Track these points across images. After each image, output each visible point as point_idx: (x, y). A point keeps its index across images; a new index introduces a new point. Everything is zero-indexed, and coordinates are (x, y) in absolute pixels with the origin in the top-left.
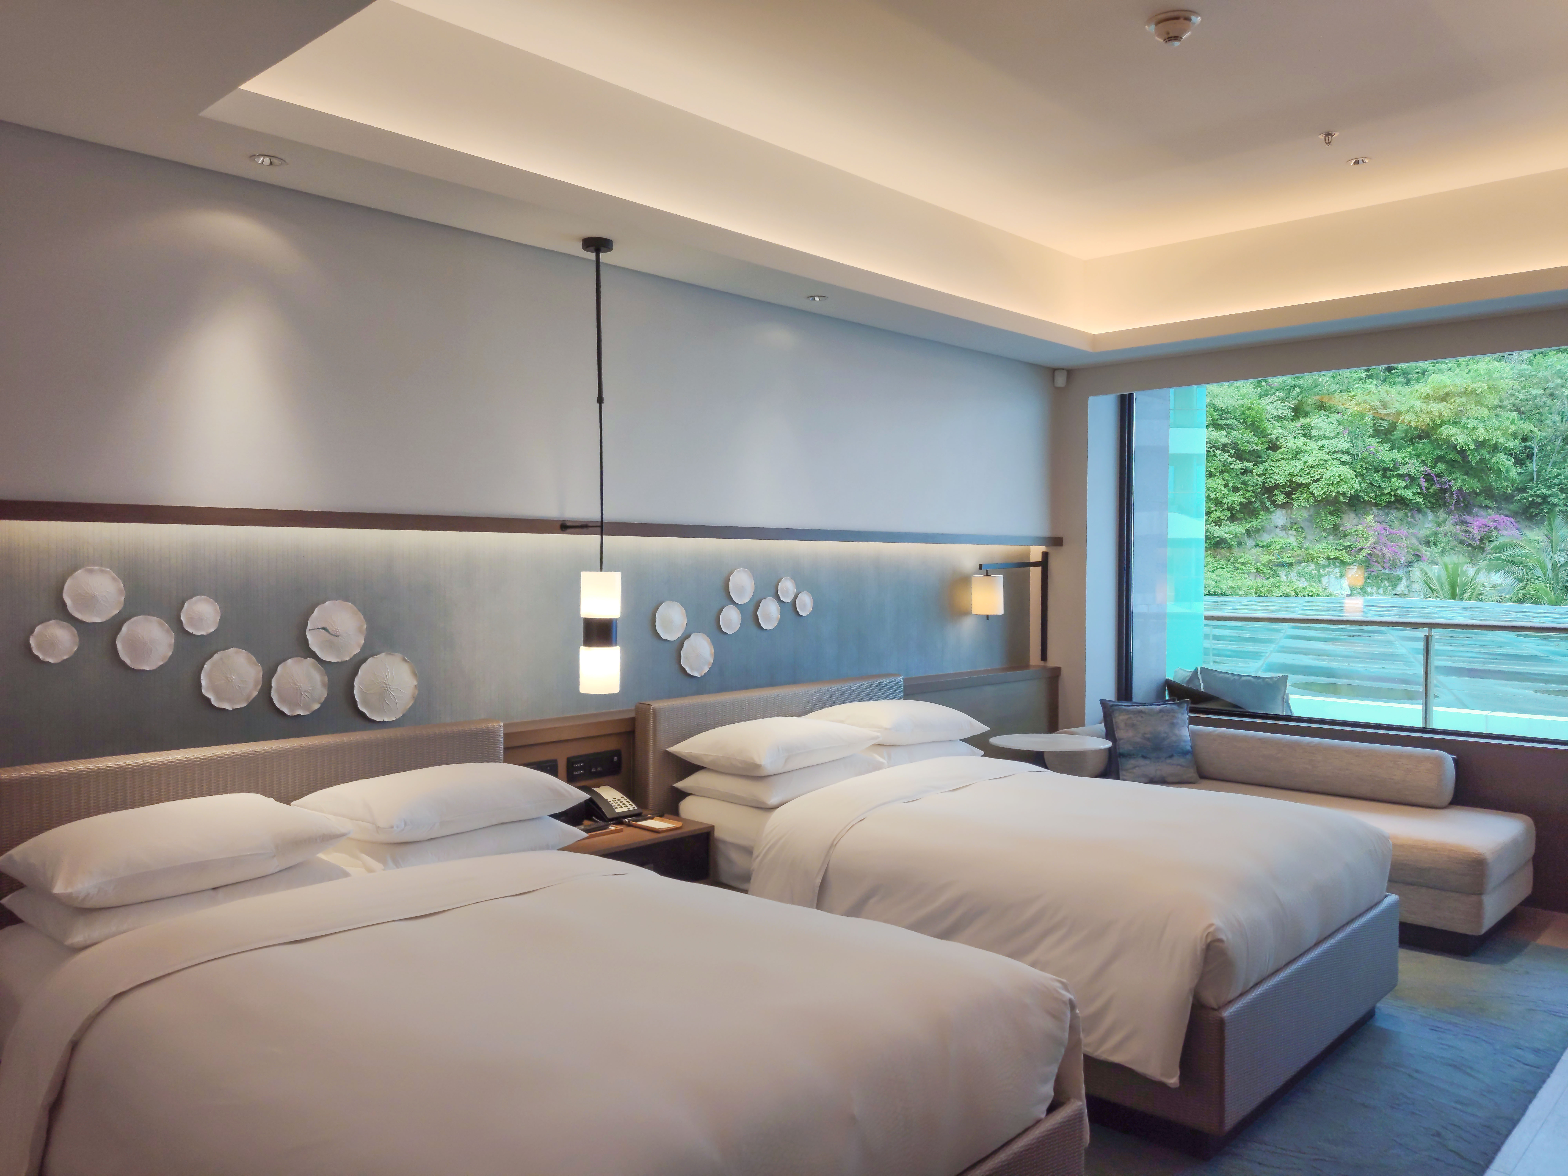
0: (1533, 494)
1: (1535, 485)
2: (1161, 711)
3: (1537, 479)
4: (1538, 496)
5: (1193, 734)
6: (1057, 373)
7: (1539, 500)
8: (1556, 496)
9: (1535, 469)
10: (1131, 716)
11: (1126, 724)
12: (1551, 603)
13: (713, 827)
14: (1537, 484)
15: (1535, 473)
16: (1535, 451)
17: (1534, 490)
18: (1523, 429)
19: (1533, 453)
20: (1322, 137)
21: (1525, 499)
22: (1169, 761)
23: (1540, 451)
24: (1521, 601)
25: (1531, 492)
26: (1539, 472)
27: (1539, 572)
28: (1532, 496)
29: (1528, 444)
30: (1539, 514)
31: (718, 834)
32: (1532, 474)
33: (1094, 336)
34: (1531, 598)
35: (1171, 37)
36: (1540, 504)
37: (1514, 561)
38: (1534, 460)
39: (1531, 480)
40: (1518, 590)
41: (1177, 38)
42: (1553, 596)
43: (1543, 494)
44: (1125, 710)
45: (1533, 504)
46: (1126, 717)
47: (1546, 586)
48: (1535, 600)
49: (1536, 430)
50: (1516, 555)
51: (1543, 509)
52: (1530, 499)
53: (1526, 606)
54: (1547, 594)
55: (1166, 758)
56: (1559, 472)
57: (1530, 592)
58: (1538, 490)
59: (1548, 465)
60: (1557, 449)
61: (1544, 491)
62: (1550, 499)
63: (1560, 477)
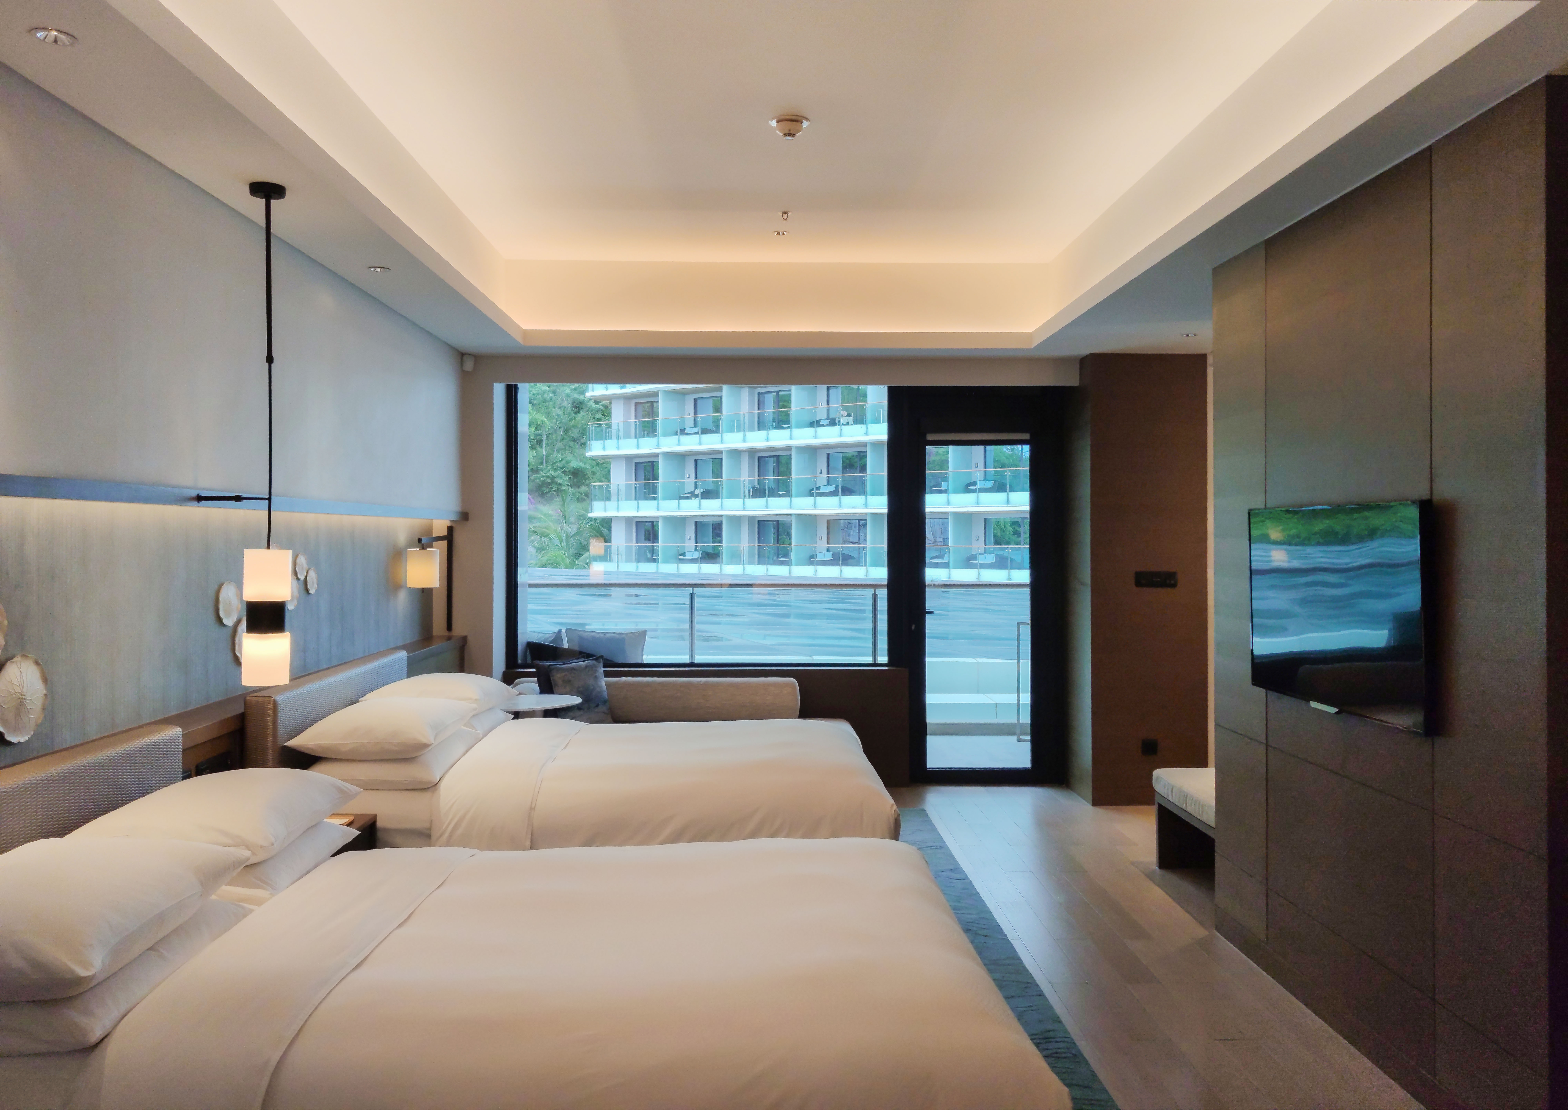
0: (544, 475)
1: (545, 467)
2: (586, 667)
3: (547, 462)
4: (548, 477)
5: (608, 685)
6: (465, 357)
7: (549, 480)
8: (561, 477)
9: (544, 454)
10: (567, 673)
11: (563, 681)
12: (566, 567)
13: (376, 816)
14: (547, 466)
15: (545, 457)
16: (544, 438)
17: (544, 472)
18: (536, 419)
19: (542, 440)
20: (780, 214)
21: (538, 479)
22: (597, 710)
23: (547, 438)
24: (543, 566)
25: (542, 473)
26: (547, 456)
27: (557, 542)
28: (543, 476)
29: (540, 432)
30: (549, 492)
31: (380, 824)
32: (542, 458)
33: (524, 331)
34: (552, 564)
35: (791, 134)
36: (549, 484)
37: (538, 532)
38: (544, 446)
39: (542, 463)
40: (542, 557)
41: (794, 135)
42: (567, 561)
43: (552, 475)
44: (561, 668)
45: (544, 483)
46: (564, 674)
47: (562, 553)
48: (555, 564)
49: (545, 420)
50: (539, 527)
51: (551, 488)
52: (542, 479)
53: (549, 570)
54: (563, 559)
55: (594, 708)
56: (562, 457)
57: (551, 558)
58: (548, 471)
59: (554, 451)
60: (559, 438)
61: (553, 473)
62: (556, 480)
63: (563, 462)
